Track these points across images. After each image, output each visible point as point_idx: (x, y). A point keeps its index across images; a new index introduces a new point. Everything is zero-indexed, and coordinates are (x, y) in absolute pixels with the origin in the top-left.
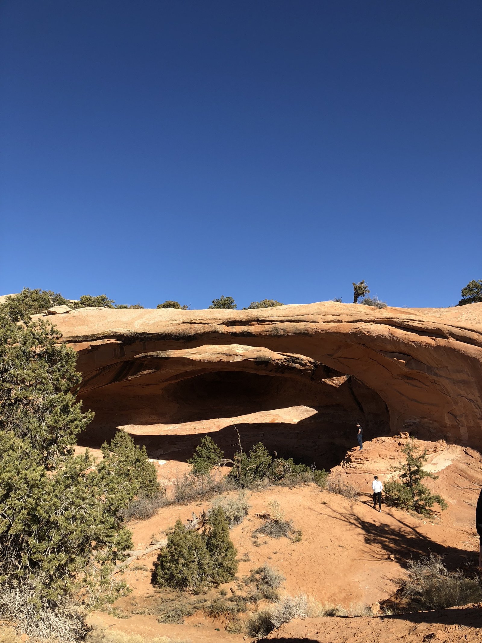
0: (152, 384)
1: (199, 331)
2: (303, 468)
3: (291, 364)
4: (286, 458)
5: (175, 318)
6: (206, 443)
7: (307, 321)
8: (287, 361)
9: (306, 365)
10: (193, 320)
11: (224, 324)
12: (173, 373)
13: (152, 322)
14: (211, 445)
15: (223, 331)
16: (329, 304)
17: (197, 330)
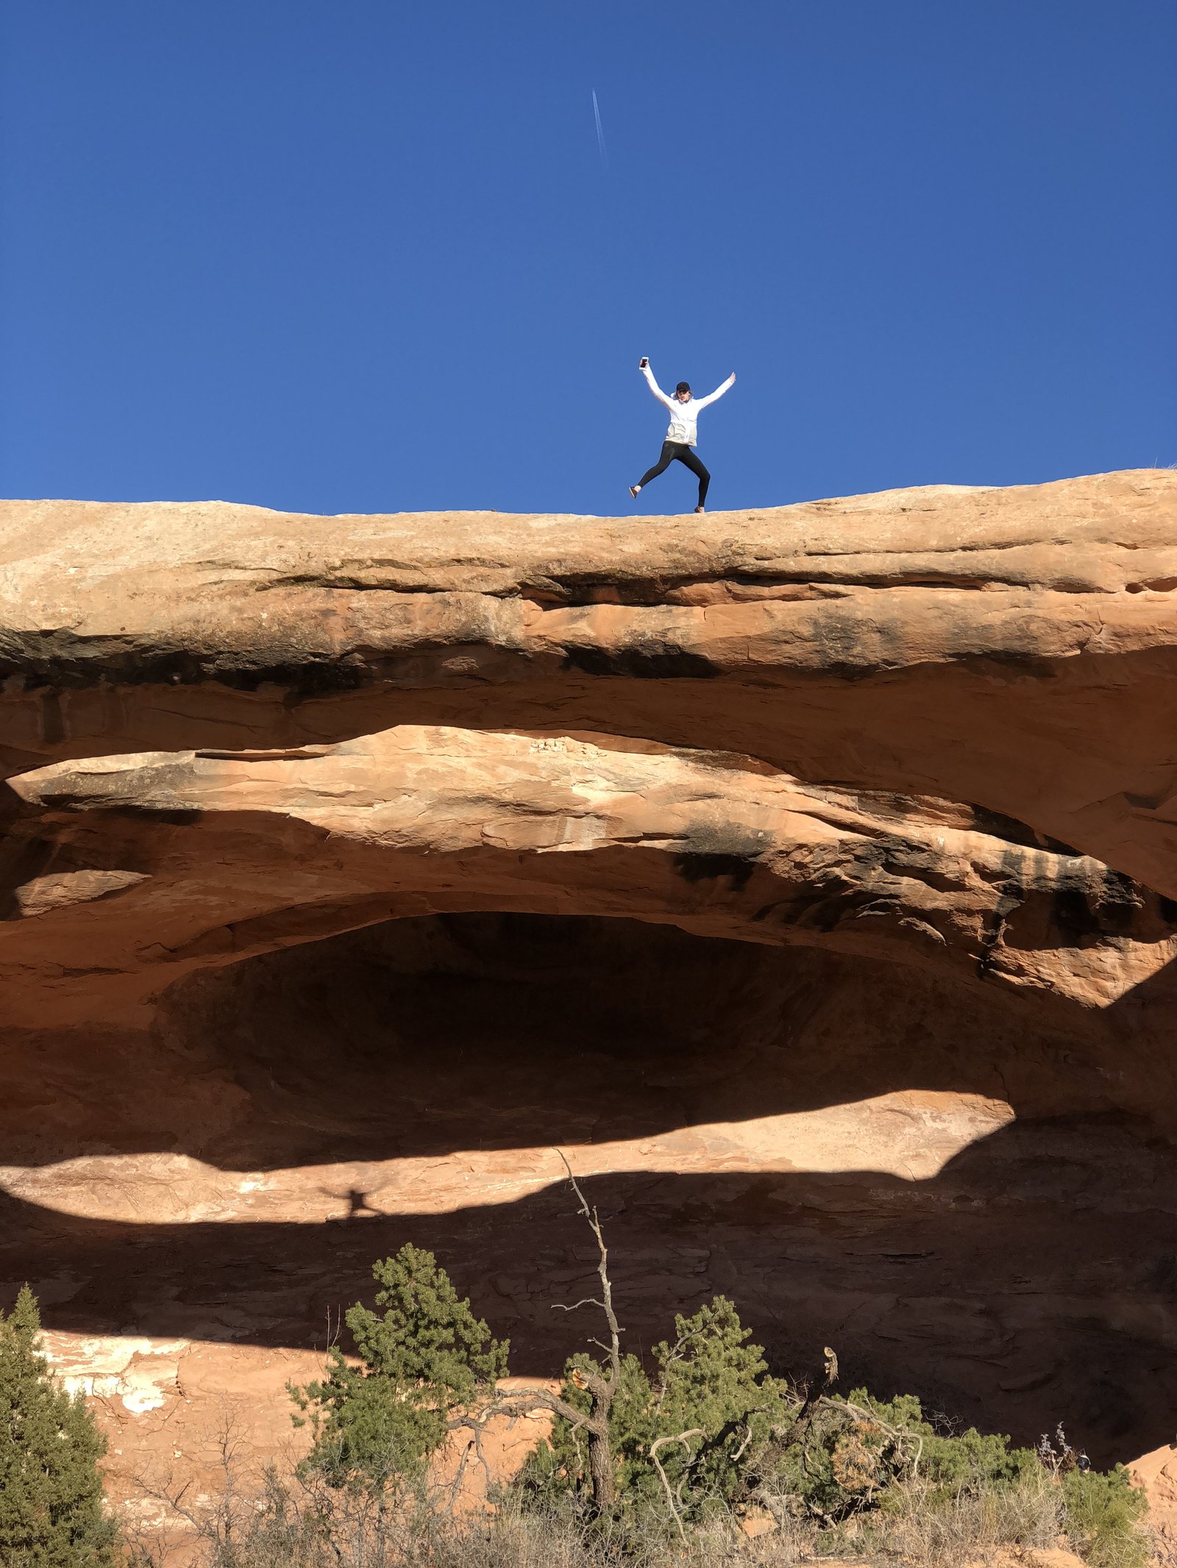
0: (98, 970)
1: (378, 633)
2: (990, 1458)
3: (875, 878)
4: (883, 1394)
5: (237, 554)
6: (407, 1292)
7: (1028, 578)
8: (858, 858)
9: (958, 886)
10: (344, 563)
11: (524, 590)
12: (217, 913)
13: (98, 571)
14: (433, 1300)
15: (518, 634)
16: (1164, 482)
17: (362, 625)
